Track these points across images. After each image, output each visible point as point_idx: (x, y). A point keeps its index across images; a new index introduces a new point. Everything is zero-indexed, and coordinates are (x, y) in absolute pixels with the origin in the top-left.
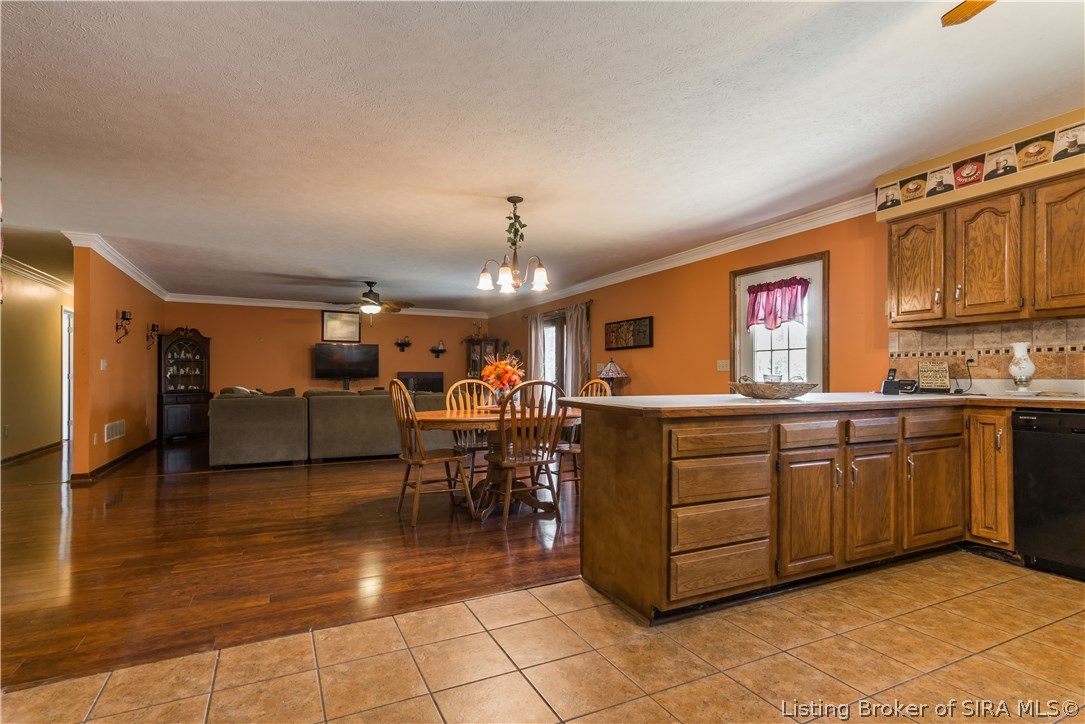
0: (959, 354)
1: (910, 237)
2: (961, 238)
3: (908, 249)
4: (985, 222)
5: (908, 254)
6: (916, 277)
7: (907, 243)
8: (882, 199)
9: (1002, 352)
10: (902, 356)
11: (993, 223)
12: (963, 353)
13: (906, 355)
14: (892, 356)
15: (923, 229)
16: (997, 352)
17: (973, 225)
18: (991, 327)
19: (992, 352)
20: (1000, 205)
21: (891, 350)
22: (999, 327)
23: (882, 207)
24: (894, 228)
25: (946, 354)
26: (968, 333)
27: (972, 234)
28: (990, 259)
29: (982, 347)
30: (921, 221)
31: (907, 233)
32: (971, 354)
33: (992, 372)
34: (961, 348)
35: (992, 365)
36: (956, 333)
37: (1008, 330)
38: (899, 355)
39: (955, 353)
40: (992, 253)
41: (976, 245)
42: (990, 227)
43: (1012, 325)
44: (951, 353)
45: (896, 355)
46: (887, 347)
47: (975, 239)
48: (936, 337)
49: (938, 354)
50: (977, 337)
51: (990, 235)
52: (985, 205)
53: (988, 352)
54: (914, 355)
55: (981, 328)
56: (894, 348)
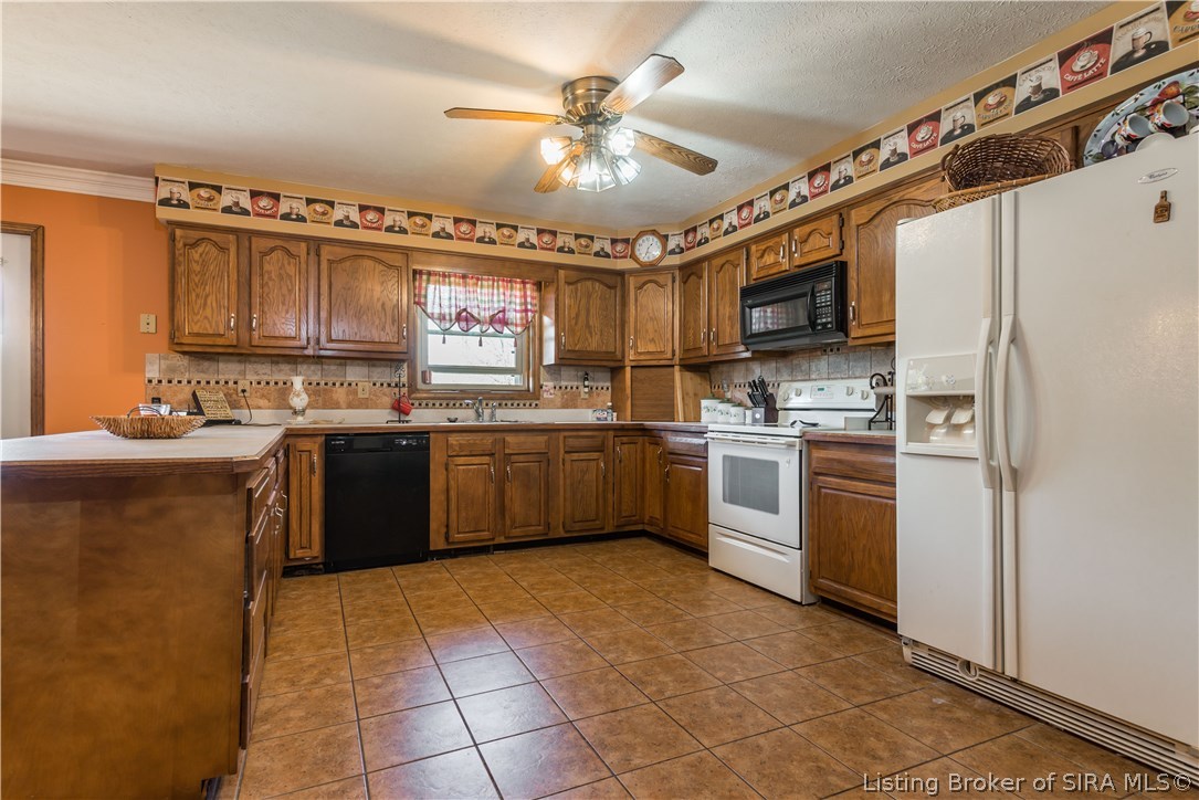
0: (231, 383)
1: (200, 250)
2: (256, 268)
3: (197, 262)
4: (278, 260)
5: (197, 268)
6: (207, 296)
7: (196, 254)
8: (164, 193)
9: (272, 383)
10: (164, 382)
11: (286, 262)
12: (236, 383)
13: (170, 382)
14: (150, 381)
15: (215, 244)
16: (268, 383)
17: (268, 258)
18: (263, 359)
19: (263, 383)
20: (292, 246)
21: (149, 375)
22: (269, 359)
23: (165, 202)
24: (179, 232)
25: (217, 383)
26: (240, 362)
27: (267, 267)
28: (283, 296)
29: (254, 378)
30: (213, 236)
31: (194, 245)
32: (243, 384)
33: (263, 402)
34: (232, 377)
35: (263, 396)
36: (229, 361)
37: (277, 363)
38: (160, 382)
39: (226, 383)
40: (285, 291)
41: (270, 278)
42: (283, 264)
43: (280, 359)
44: (222, 383)
45: (155, 382)
46: (143, 371)
47: (269, 273)
48: (206, 364)
49: (208, 383)
50: (249, 366)
51: (282, 272)
52: (279, 243)
53: (259, 383)
54: (180, 382)
55: (253, 359)
56: (153, 372)
